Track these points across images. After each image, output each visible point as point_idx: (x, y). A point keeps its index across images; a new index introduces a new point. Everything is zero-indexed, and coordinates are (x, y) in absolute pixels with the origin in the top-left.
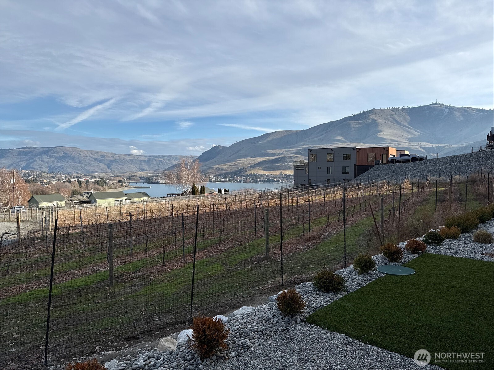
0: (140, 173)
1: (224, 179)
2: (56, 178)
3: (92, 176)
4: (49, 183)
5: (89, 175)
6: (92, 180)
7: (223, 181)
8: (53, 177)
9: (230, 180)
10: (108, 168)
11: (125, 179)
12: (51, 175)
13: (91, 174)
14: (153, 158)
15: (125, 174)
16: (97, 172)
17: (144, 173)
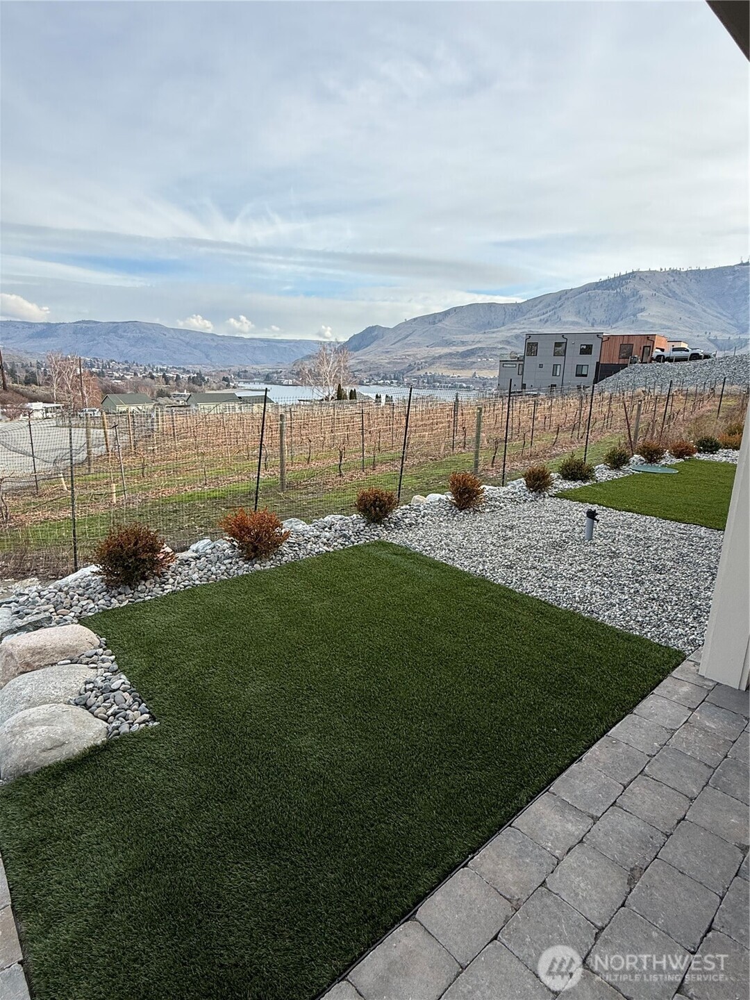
0: (255, 366)
1: (382, 381)
2: (131, 370)
3: (184, 369)
4: (122, 378)
5: (179, 368)
6: (184, 376)
7: (380, 385)
8: (127, 370)
9: (392, 382)
10: (207, 358)
11: (233, 377)
12: (124, 366)
13: (182, 367)
14: (274, 343)
15: (232, 368)
16: (191, 364)
17: (259, 368)
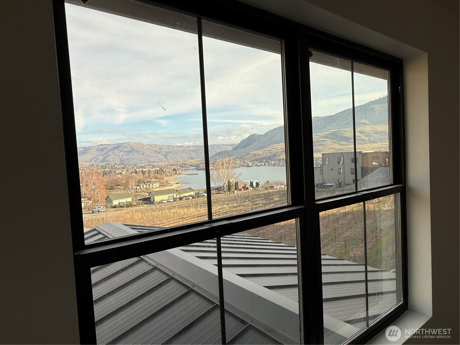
0: (190, 161)
1: (260, 164)
2: (125, 168)
3: (153, 165)
4: (121, 173)
5: (151, 165)
6: (153, 169)
7: (258, 166)
8: (123, 168)
9: (265, 164)
10: (165, 158)
11: (179, 168)
12: (122, 167)
13: (152, 164)
14: (200, 148)
15: (178, 163)
16: (156, 162)
17: (193, 161)
